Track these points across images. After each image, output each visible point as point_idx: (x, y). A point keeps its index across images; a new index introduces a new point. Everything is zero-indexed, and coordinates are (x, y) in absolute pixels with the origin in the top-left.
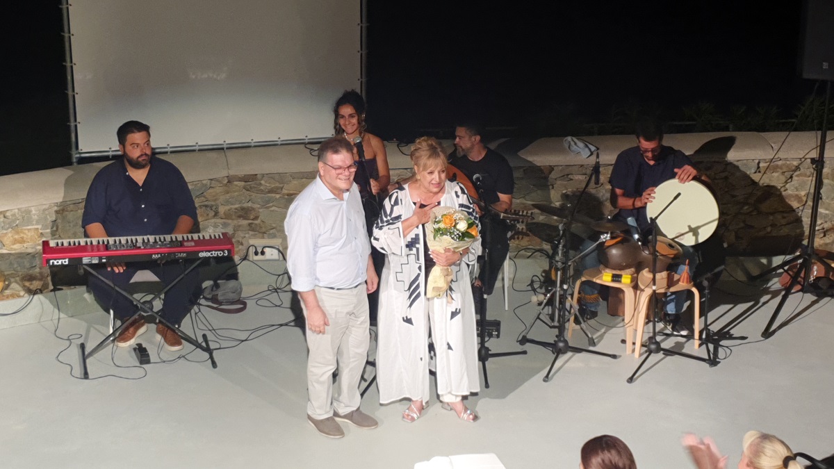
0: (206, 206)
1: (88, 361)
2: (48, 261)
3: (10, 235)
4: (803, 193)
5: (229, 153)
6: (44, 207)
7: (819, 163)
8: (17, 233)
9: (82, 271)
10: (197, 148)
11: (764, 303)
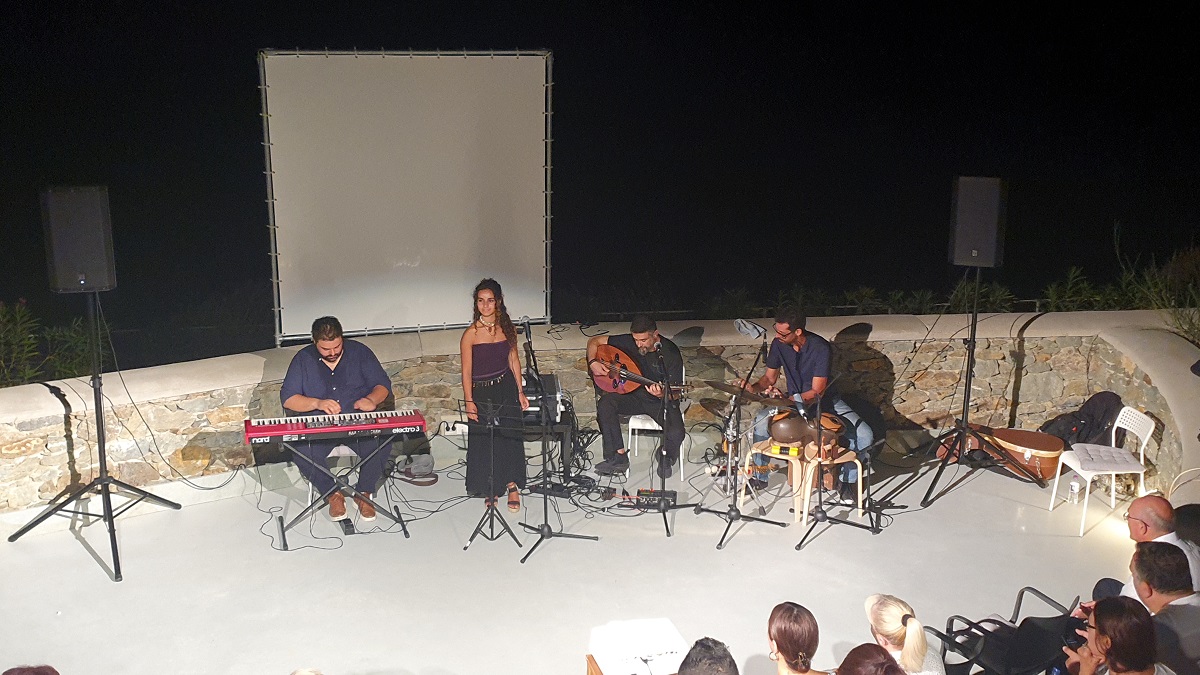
0: (401, 385)
1: (286, 533)
2: (250, 439)
3: (216, 413)
4: (957, 371)
5: (423, 335)
6: (249, 387)
8: (223, 411)
9: (283, 448)
10: (393, 331)
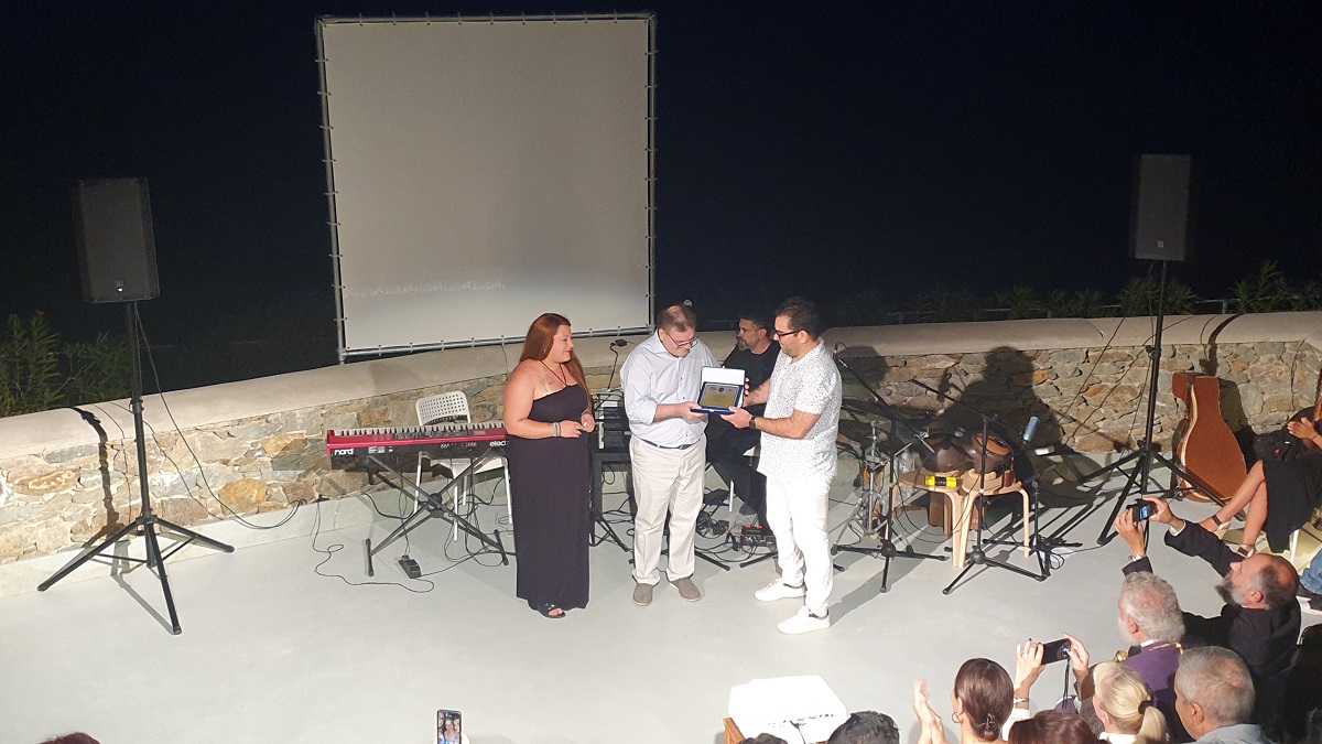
0: (483, 406)
1: (372, 557)
3: (273, 441)
4: (1137, 385)
5: (506, 348)
6: (310, 410)
7: (1155, 351)
8: (281, 439)
10: (473, 344)
11: (1098, 506)
